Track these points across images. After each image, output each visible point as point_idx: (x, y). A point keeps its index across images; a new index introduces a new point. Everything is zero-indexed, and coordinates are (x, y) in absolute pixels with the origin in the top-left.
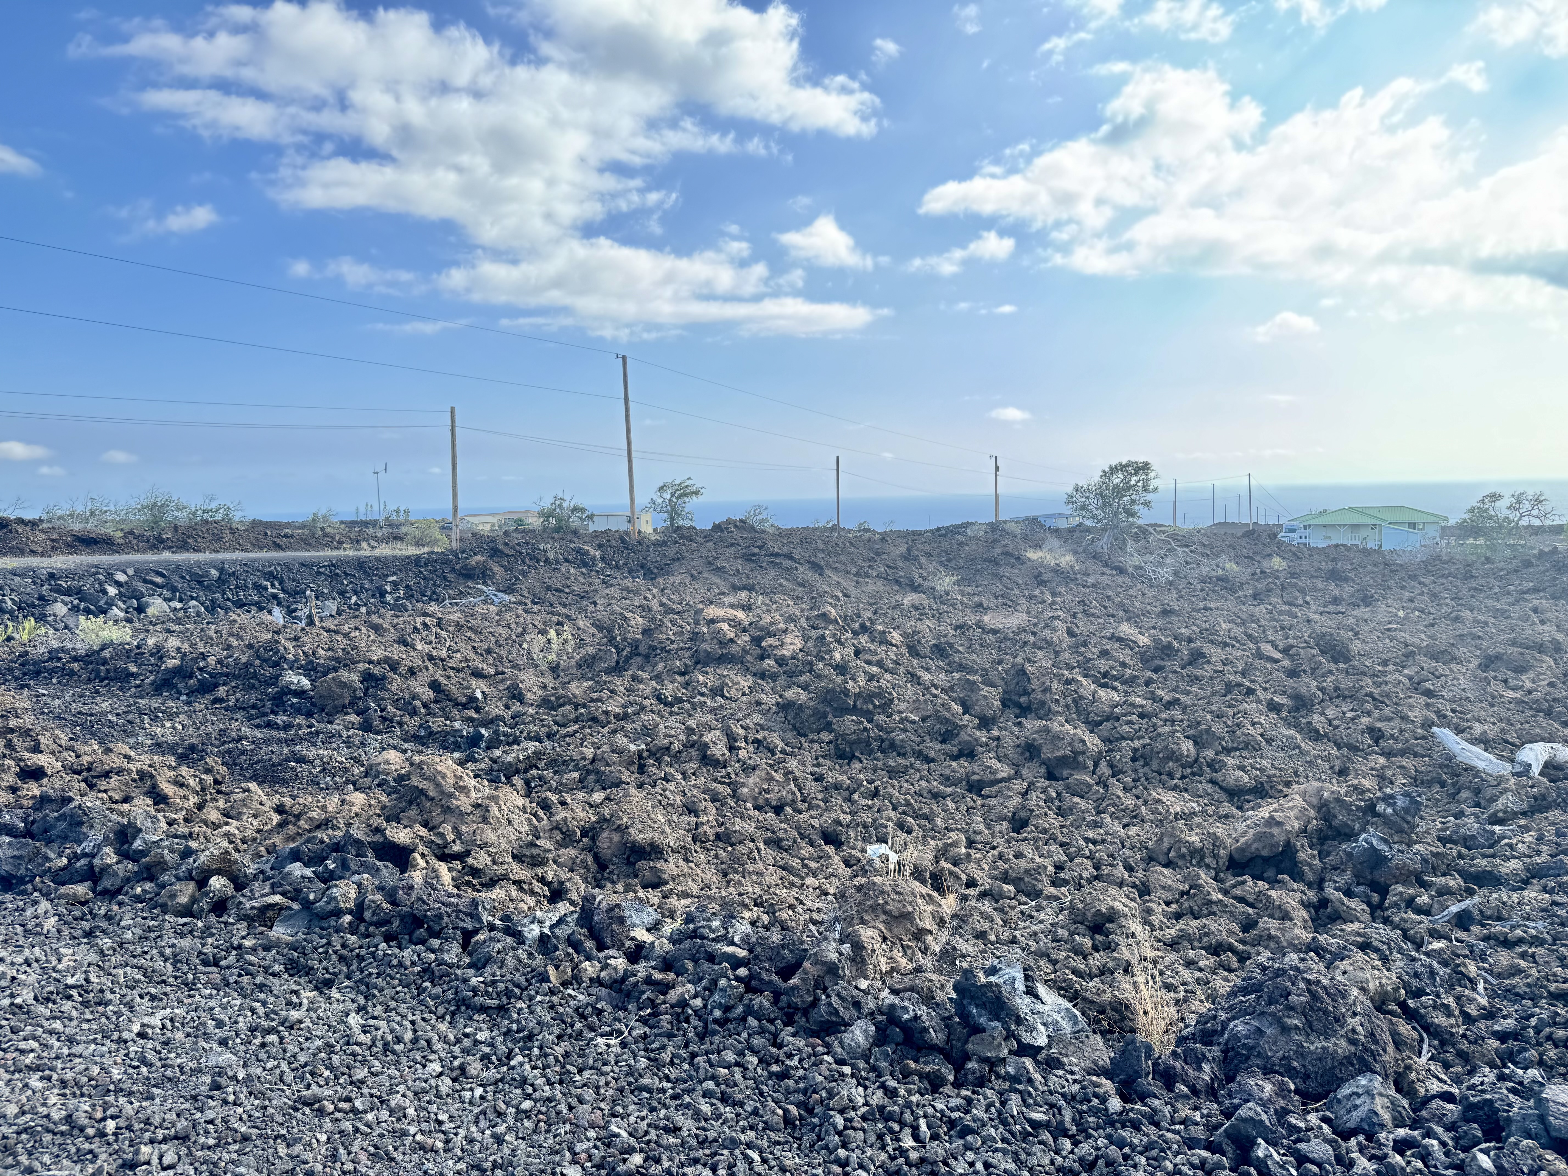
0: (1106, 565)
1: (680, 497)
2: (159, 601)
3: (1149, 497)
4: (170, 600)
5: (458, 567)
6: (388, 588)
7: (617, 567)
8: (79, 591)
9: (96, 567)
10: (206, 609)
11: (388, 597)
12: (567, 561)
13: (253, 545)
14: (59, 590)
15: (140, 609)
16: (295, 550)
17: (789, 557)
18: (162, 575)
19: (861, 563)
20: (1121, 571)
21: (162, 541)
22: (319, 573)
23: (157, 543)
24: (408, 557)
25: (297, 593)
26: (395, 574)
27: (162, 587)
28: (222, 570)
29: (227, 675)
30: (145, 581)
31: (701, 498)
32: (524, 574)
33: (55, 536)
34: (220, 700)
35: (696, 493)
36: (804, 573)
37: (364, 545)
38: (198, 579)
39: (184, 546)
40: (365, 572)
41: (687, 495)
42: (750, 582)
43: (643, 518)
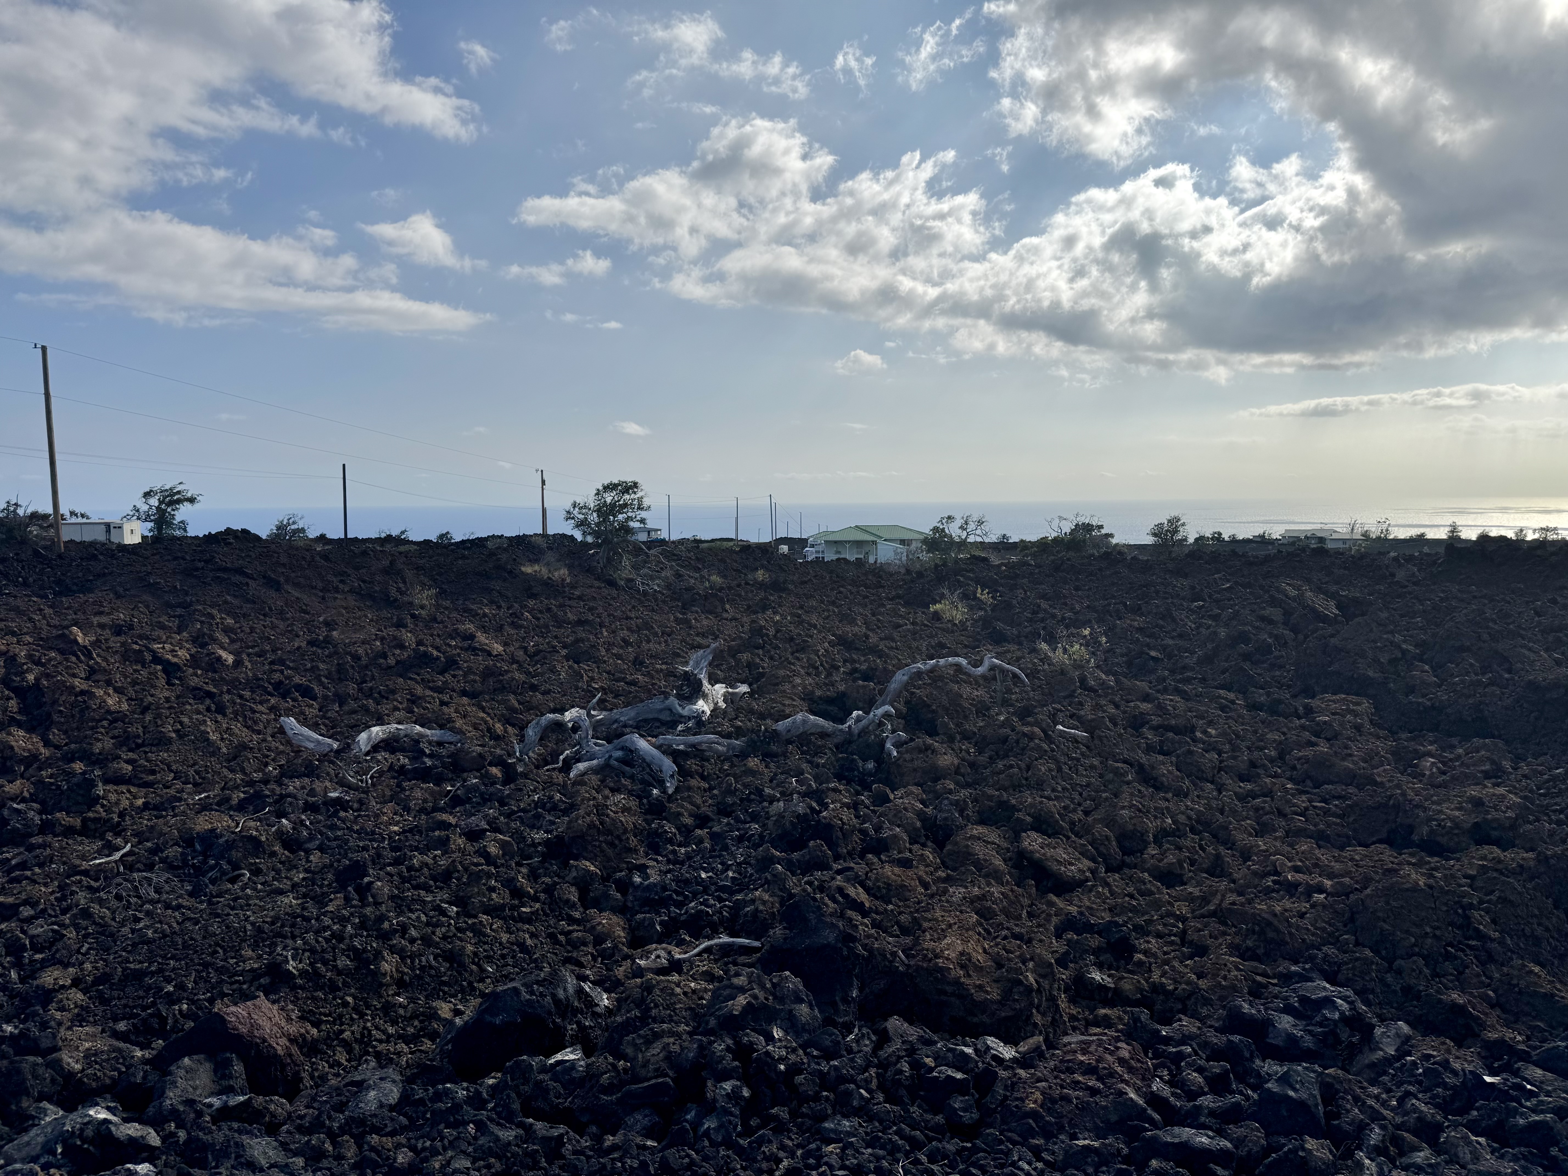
0: (598, 579)
1: (168, 505)
3: (643, 514)
17: (240, 571)
19: (330, 577)
20: (612, 583)
31: (197, 506)
35: (192, 500)
36: (254, 588)
41: (179, 501)
42: (188, 599)
43: (127, 527)
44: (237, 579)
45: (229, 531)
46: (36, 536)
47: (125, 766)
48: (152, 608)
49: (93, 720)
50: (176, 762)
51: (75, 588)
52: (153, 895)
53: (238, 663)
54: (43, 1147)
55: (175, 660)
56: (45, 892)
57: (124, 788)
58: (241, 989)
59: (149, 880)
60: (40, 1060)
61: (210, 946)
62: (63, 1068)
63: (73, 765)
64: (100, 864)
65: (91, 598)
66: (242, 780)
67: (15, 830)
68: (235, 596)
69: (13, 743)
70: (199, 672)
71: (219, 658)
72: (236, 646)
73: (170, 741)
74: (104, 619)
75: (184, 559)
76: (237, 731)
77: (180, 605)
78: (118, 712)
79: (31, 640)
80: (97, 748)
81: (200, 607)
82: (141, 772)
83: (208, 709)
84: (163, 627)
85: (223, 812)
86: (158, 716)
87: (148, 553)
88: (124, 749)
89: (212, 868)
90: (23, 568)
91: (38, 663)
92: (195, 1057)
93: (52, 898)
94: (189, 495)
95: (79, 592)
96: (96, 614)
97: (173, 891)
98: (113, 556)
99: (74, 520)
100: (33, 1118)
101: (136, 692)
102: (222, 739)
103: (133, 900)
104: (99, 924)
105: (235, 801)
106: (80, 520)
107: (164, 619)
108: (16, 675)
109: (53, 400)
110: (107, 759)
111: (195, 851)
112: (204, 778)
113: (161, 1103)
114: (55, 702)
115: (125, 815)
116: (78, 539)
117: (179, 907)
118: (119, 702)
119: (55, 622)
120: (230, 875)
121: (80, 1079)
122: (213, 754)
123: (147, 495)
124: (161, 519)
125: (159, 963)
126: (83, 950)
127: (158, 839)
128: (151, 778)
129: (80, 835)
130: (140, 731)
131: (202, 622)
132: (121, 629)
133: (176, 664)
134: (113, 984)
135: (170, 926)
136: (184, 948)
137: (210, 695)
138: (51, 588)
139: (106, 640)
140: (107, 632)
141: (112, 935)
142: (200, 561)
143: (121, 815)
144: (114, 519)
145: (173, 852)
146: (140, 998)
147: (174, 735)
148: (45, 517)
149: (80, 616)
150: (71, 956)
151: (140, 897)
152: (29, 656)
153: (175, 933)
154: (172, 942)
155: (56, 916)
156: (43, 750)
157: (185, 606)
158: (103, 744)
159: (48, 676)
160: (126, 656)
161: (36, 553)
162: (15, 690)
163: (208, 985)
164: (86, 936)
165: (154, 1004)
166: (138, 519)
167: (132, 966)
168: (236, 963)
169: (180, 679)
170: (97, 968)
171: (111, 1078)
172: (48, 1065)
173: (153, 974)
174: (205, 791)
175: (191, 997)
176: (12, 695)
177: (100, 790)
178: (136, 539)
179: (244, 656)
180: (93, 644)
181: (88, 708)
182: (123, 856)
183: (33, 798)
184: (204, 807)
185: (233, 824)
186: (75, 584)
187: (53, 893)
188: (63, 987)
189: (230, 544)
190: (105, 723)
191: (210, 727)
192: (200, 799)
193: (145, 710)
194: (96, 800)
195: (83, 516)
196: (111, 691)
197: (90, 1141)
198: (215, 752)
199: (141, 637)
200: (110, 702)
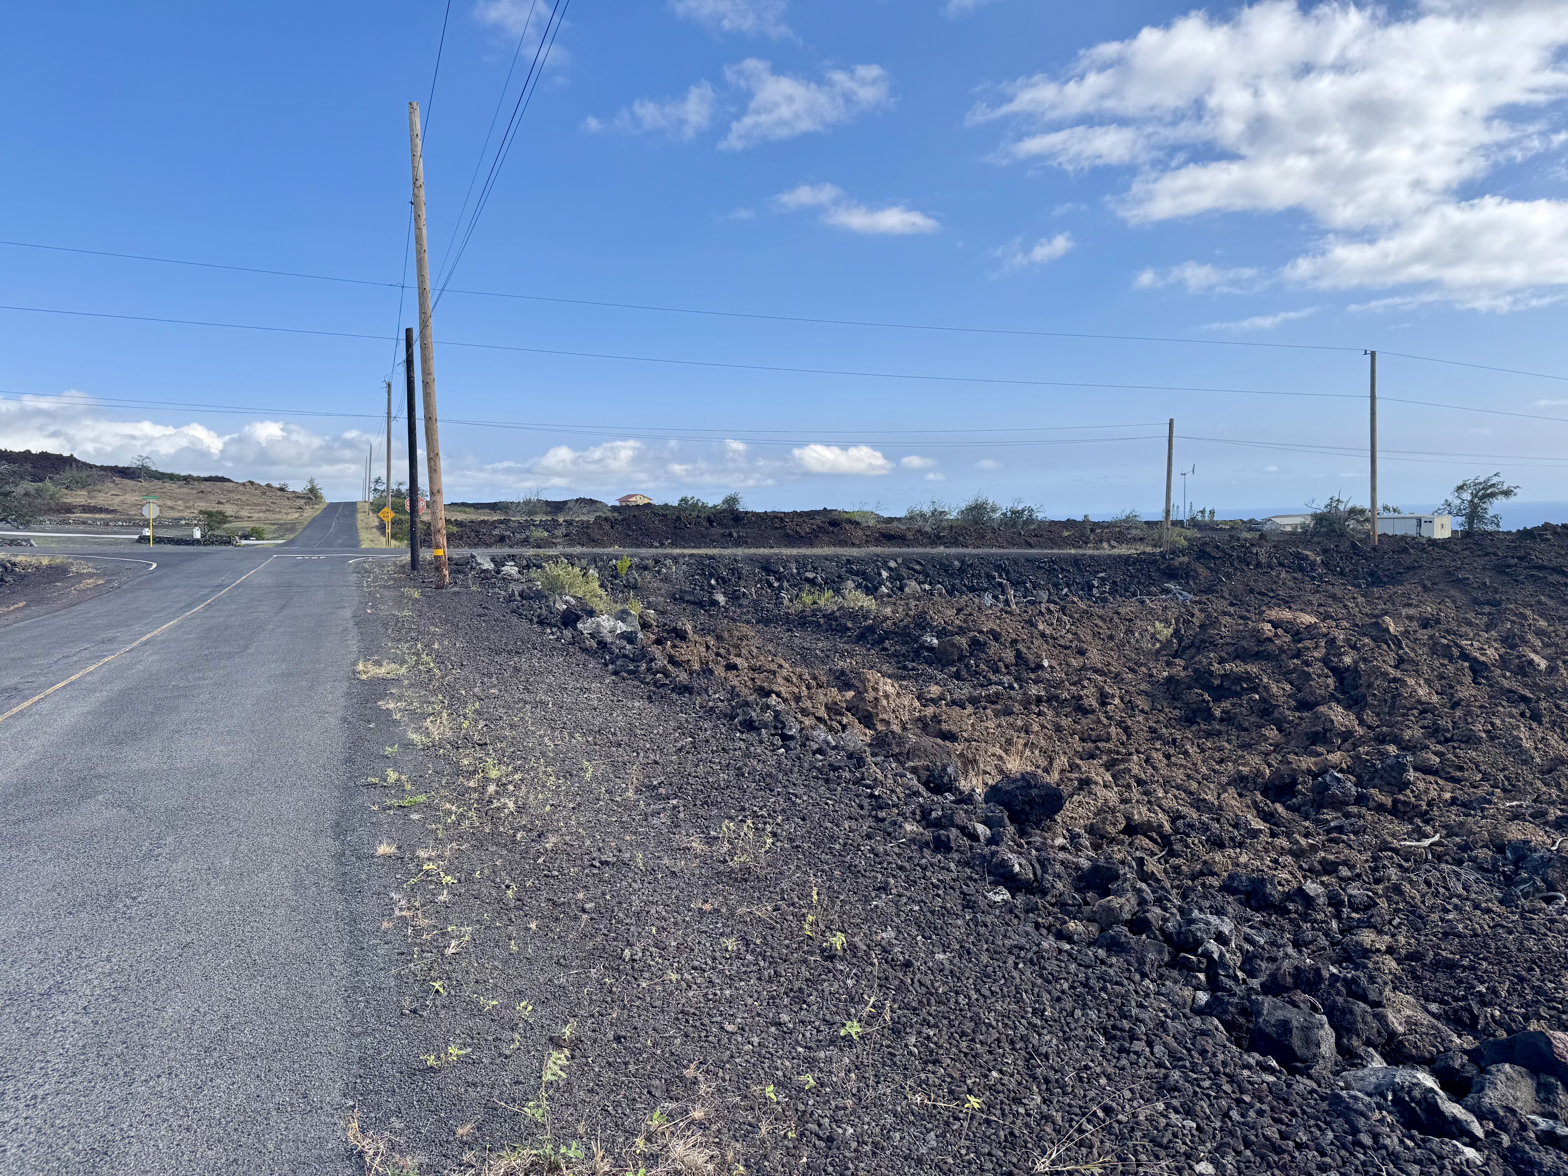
1: (1481, 498)
2: (913, 583)
4: (923, 583)
5: (1162, 567)
6: (1096, 583)
7: (1342, 573)
8: (864, 573)
9: (878, 556)
10: (947, 592)
11: (1095, 591)
12: (1281, 565)
13: (1009, 543)
14: (851, 572)
15: (901, 589)
16: (1042, 548)
18: (921, 564)
21: (939, 537)
22: (1039, 567)
23: (936, 539)
24: (1120, 556)
25: (1019, 583)
26: (1105, 571)
27: (918, 573)
28: (963, 562)
29: (895, 633)
30: (909, 568)
31: (1512, 499)
32: (1228, 576)
33: (868, 533)
34: (886, 649)
35: (1507, 493)
37: (1105, 545)
38: (944, 567)
39: (956, 543)
40: (1080, 570)
41: (1493, 495)
42: (1498, 597)
43: (1437, 521)
44: (1554, 578)
45: (1546, 527)
46: (1352, 530)
47: (1433, 757)
48: (1459, 603)
49: (1404, 707)
50: (1485, 763)
51: (1385, 579)
52: (1460, 890)
53: (1552, 670)
54: (1375, 1088)
55: (1483, 659)
56: (1361, 859)
57: (1431, 778)
58: (1559, 1019)
59: (1458, 875)
60: (1369, 1009)
61: (1526, 960)
62: (1388, 1025)
63: (1388, 747)
64: (1410, 847)
65: (1400, 590)
66: (1558, 796)
67: (1334, 795)
68: (1551, 597)
69: (1333, 717)
70: (1508, 674)
71: (1531, 662)
72: (1550, 651)
73: (1479, 740)
74: (1412, 611)
75: (1495, 554)
76: (1553, 742)
77: (1489, 603)
78: (1429, 703)
79: (1348, 625)
80: (1407, 734)
81: (1512, 606)
82: (1449, 766)
83: (1522, 715)
84: (1470, 624)
85: (1538, 826)
86: (1469, 713)
87: (1459, 548)
88: (1433, 740)
89: (1524, 881)
90: (1341, 558)
91: (1354, 647)
92: (1516, 1067)
93: (1366, 866)
94: (1505, 488)
95: (1389, 583)
96: (1404, 606)
97: (1481, 893)
98: (1423, 550)
99: (1385, 515)
100: (1362, 1058)
101: (1442, 686)
102: (1536, 748)
103: (1442, 890)
104: (1409, 903)
105: (1551, 818)
106: (1392, 514)
107: (1470, 615)
108: (1335, 655)
109: (1378, 402)
110: (1415, 747)
111: (1506, 859)
112: (1514, 786)
113: (1480, 1098)
114: (1370, 685)
115: (1433, 805)
116: (1390, 534)
117: (1488, 911)
118: (1430, 693)
119: (1367, 610)
120: (1545, 894)
121: (1401, 1042)
122: (1525, 762)
123: (1460, 488)
124: (1473, 513)
125: (1471, 960)
126: (1395, 922)
127: (1468, 837)
128: (1459, 774)
129: (1390, 813)
130: (1450, 725)
131: (1513, 622)
132: (1428, 623)
133: (1483, 663)
134: (1425, 964)
135: (1482, 927)
136: (1497, 954)
137: (1524, 699)
138: (1364, 578)
139: (1415, 632)
140: (1415, 625)
141: (1421, 917)
142: (1513, 557)
143: (1430, 804)
144: (1425, 514)
145: (1483, 853)
146: (1451, 987)
147: (1484, 735)
148: (1362, 512)
149: (1389, 606)
150: (1384, 925)
151: (1448, 889)
152: (1347, 640)
153: (1487, 935)
154: (1484, 942)
155: (1369, 883)
156: (1357, 728)
157: (1496, 604)
158: (1413, 733)
159: (1365, 660)
160: (1435, 649)
161: (1354, 546)
162: (1333, 670)
163: (1522, 1001)
164: (1398, 910)
165: (1464, 998)
166: (1450, 513)
167: (1444, 953)
168: (1555, 989)
169: (1486, 678)
170: (1409, 944)
171: (1430, 1052)
172: (1375, 1016)
173: (1464, 968)
174: (1514, 799)
175: (1504, 1005)
176: (1330, 674)
177: (1411, 775)
178: (1446, 534)
179: (1559, 663)
180: (1402, 634)
181: (1400, 695)
182: (1432, 844)
183: (1349, 771)
184: (1516, 816)
185: (1549, 841)
186: (1385, 575)
187: (1367, 861)
188: (1378, 950)
189: (1547, 540)
190: (1415, 712)
191: (1523, 733)
192: (1510, 807)
193: (1455, 705)
194: (1407, 784)
195: (1395, 511)
196: (1422, 682)
197: (1418, 1103)
198: (1527, 761)
199: (1448, 632)
200: (1421, 692)
